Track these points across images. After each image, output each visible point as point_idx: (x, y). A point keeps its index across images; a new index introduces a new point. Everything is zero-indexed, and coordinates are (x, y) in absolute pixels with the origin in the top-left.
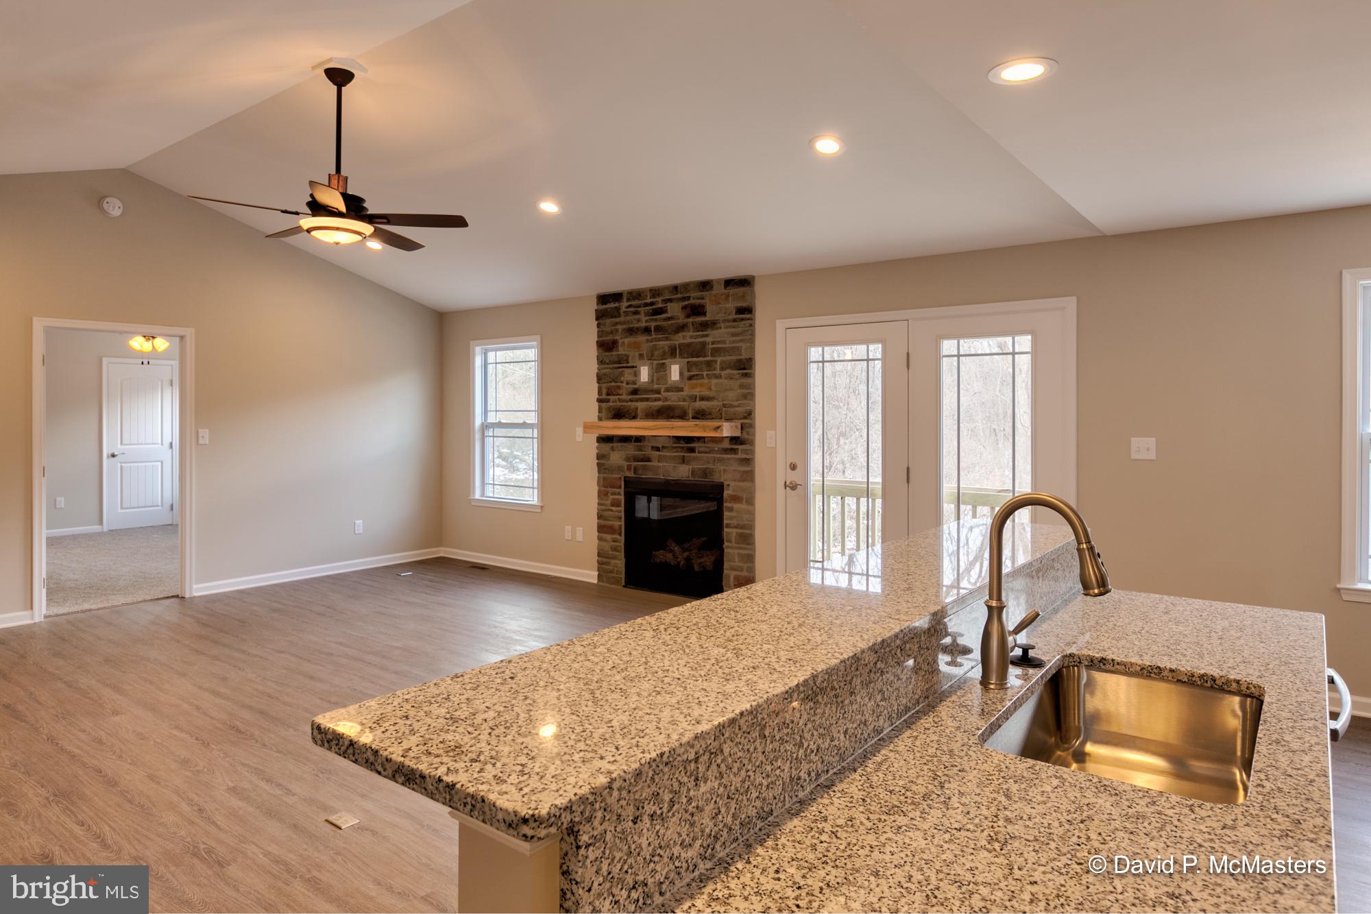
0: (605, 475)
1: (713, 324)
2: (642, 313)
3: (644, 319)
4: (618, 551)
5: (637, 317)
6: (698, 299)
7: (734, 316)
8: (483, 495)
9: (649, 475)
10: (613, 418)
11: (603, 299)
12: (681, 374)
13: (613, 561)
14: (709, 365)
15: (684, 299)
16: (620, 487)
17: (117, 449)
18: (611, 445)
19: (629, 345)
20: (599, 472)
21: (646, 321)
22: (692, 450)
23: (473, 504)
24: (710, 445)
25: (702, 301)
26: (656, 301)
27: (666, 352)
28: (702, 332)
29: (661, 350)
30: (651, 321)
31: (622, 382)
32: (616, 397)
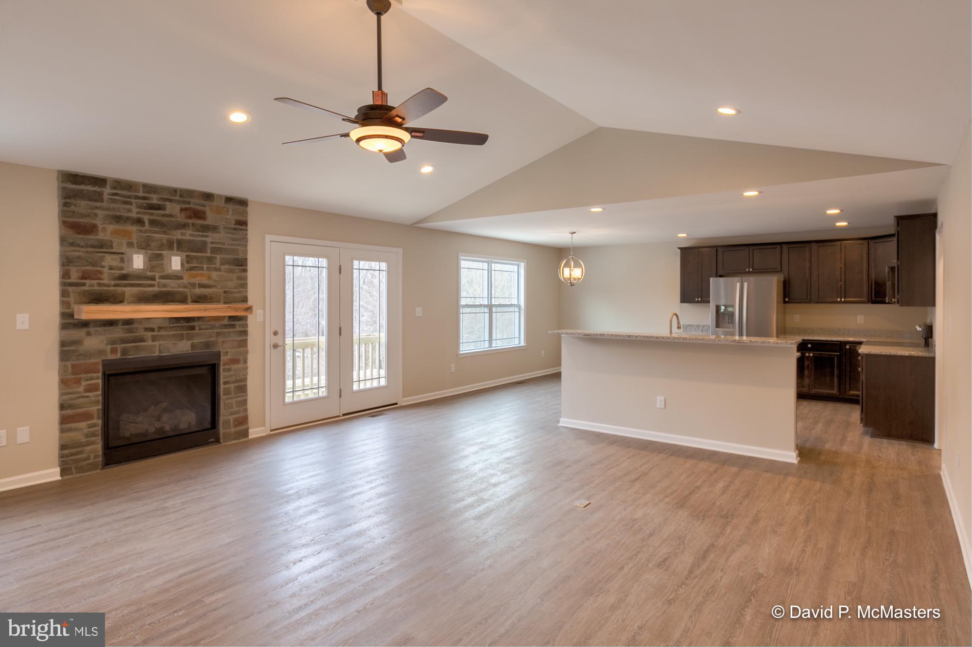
0: (72, 362)
1: (214, 229)
2: (133, 205)
3: (135, 210)
5: (128, 207)
6: (200, 205)
7: (233, 226)
9: (143, 354)
11: (70, 177)
12: (182, 265)
13: (84, 448)
14: (210, 260)
15: (184, 202)
16: (97, 372)
18: (85, 330)
19: (115, 232)
20: (62, 360)
21: (138, 213)
22: (193, 328)
24: (212, 323)
25: (204, 208)
26: (150, 197)
27: (163, 245)
28: (202, 232)
29: (159, 242)
30: (144, 213)
31: (104, 267)
32: (95, 282)
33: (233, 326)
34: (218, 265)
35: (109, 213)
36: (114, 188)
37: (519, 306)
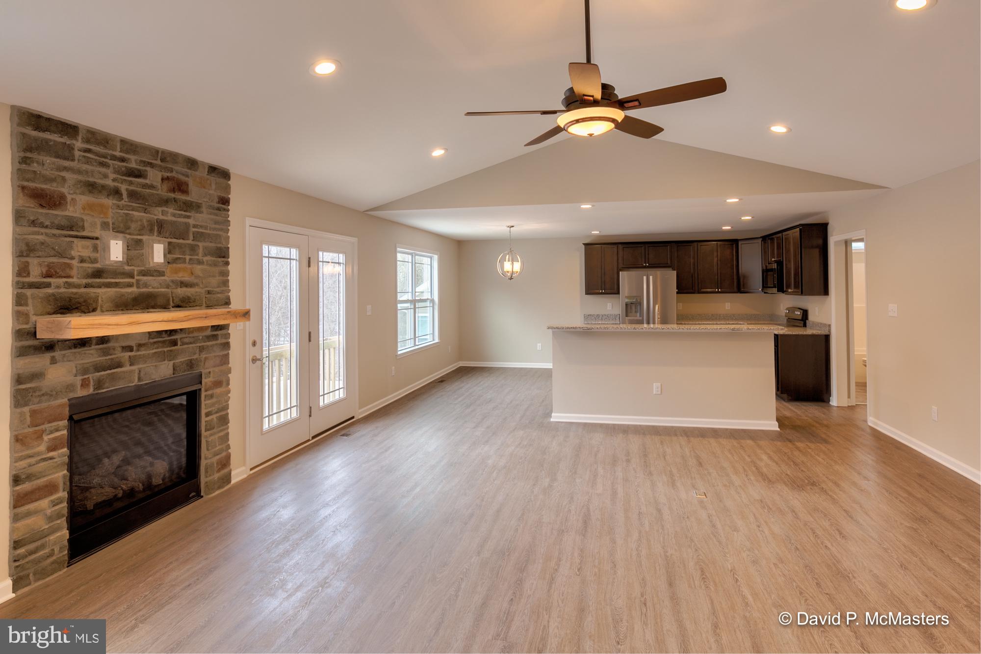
1: (197, 207)
3: (111, 175)
4: (62, 516)
6: (184, 175)
7: (216, 205)
9: (120, 385)
11: (33, 120)
12: (165, 256)
14: (193, 249)
15: (166, 169)
16: (62, 419)
18: (51, 355)
25: (187, 179)
26: (129, 159)
27: (144, 227)
28: (185, 211)
29: (139, 223)
30: (123, 181)
31: (72, 258)
32: (62, 281)
33: (215, 337)
34: (200, 257)
35: (80, 178)
36: (88, 141)
37: (432, 301)
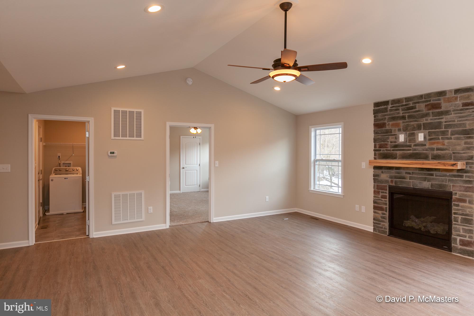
0: (378, 184)
2: (401, 110)
3: (401, 112)
4: (385, 219)
5: (398, 111)
6: (436, 100)
7: (461, 108)
8: (314, 188)
9: (404, 185)
10: (383, 158)
11: (377, 105)
12: (425, 138)
13: (382, 223)
14: (443, 133)
15: (426, 101)
16: (386, 190)
17: (185, 166)
18: (381, 170)
19: (393, 125)
20: (374, 182)
21: (403, 113)
22: (432, 175)
23: (310, 192)
24: (444, 172)
25: (440, 101)
26: (409, 104)
27: (415, 128)
28: (438, 116)
29: (412, 127)
30: (406, 113)
31: (388, 142)
32: (385, 149)
33: (460, 176)
34: (449, 136)
35: (390, 116)
36: (392, 104)
